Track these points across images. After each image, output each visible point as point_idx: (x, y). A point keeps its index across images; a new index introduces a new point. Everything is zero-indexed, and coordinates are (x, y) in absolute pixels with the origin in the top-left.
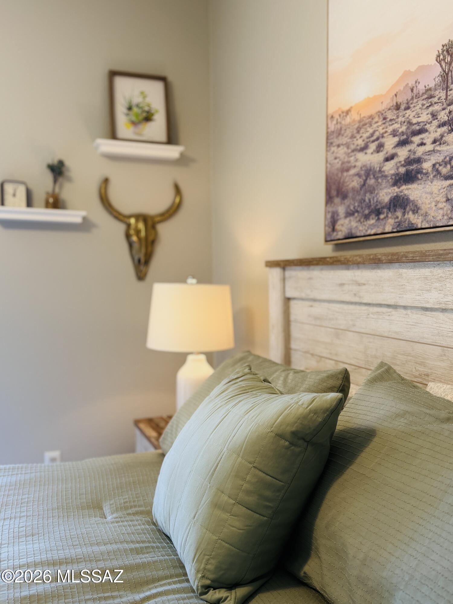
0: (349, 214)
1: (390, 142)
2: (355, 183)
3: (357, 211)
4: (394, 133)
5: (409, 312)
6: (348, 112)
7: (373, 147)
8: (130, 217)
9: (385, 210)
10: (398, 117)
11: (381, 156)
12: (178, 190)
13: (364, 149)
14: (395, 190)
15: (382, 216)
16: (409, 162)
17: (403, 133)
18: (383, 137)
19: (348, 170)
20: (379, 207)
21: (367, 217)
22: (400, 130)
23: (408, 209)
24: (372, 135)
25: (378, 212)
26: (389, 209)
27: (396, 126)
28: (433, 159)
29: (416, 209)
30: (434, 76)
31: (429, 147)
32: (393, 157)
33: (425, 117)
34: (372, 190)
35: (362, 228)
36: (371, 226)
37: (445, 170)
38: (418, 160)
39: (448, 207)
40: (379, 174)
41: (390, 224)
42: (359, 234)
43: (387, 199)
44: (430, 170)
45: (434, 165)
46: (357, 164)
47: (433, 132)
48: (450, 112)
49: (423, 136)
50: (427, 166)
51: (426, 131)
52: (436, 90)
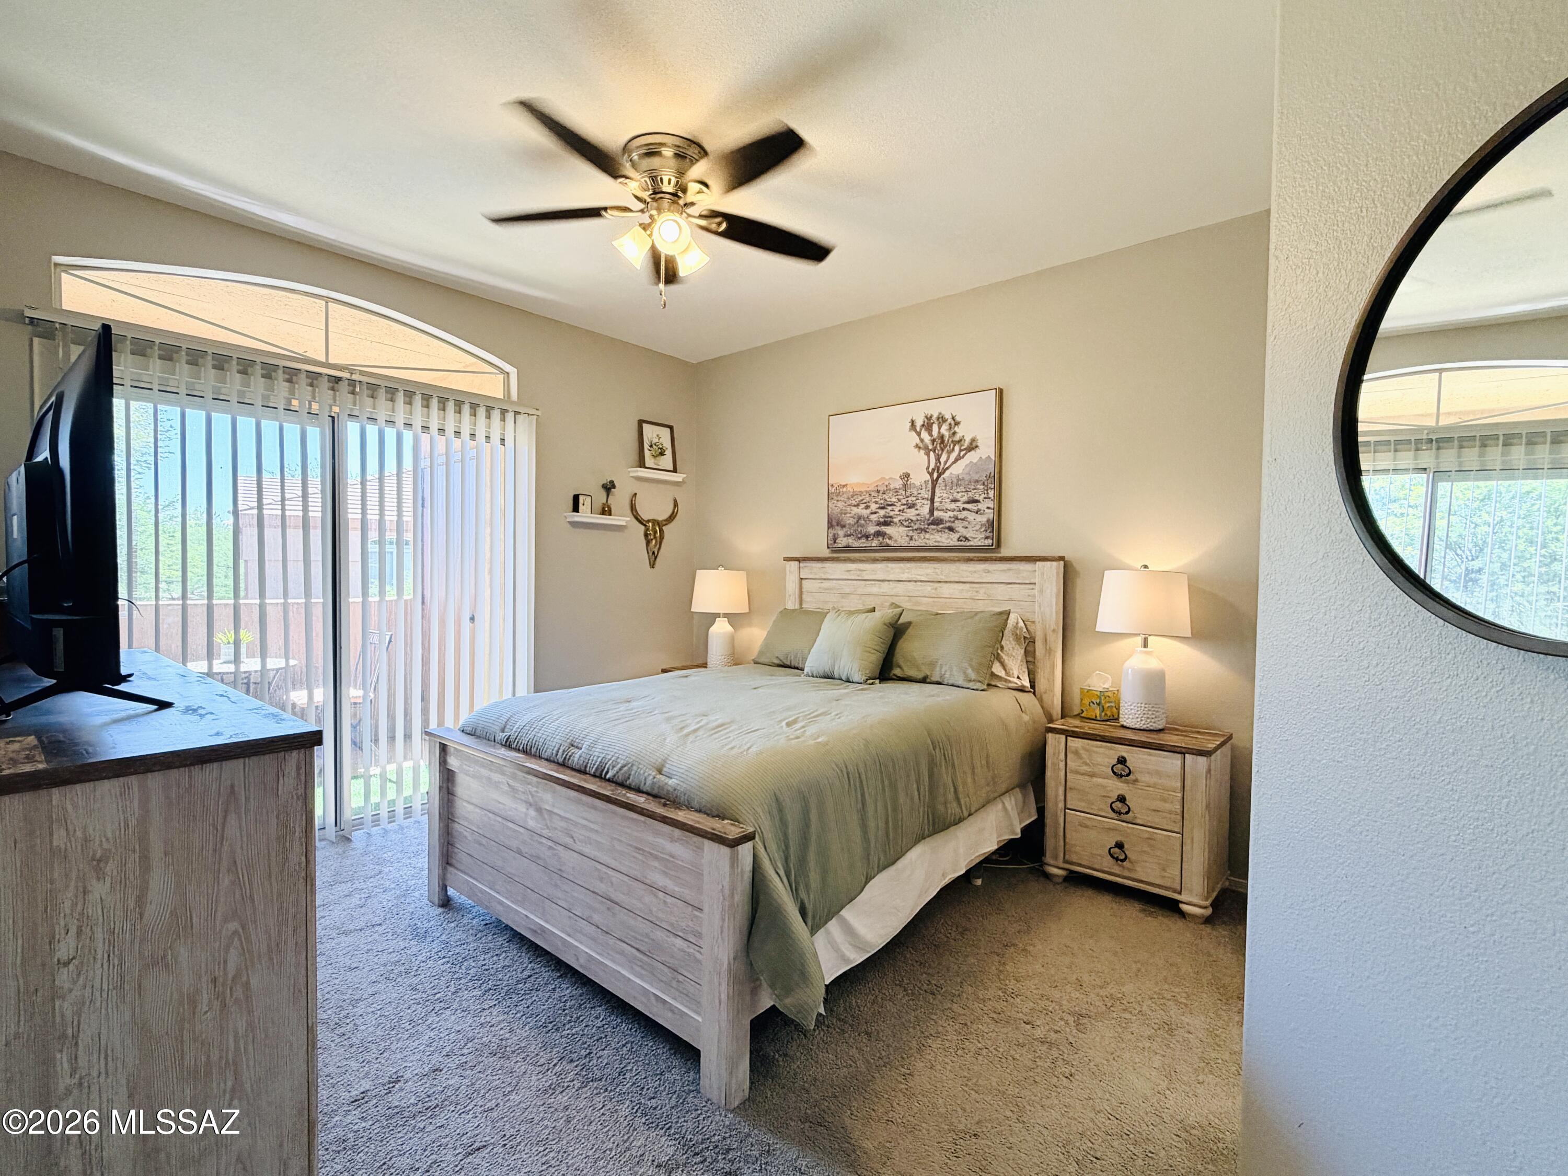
0: (846, 536)
1: (874, 507)
2: (852, 521)
3: (853, 535)
4: (876, 503)
5: (891, 583)
6: (844, 486)
7: (863, 506)
8: (648, 521)
9: (871, 536)
10: (878, 496)
11: (868, 511)
12: (676, 504)
13: (857, 506)
14: (878, 528)
15: (869, 539)
16: (885, 517)
17: (882, 504)
18: (869, 503)
19: (846, 514)
20: (868, 534)
21: (860, 538)
22: (880, 502)
23: (885, 537)
24: (862, 500)
25: (867, 537)
26: (874, 536)
27: (877, 500)
28: (899, 518)
29: (890, 538)
30: (898, 484)
31: (897, 513)
32: (875, 513)
33: (894, 499)
34: (862, 526)
35: (856, 544)
36: (863, 543)
37: (905, 524)
38: (891, 517)
39: (908, 539)
40: (867, 519)
41: (875, 543)
42: (854, 546)
43: (873, 531)
44: (898, 522)
45: (900, 520)
46: (852, 512)
47: (899, 507)
48: (907, 501)
49: (893, 507)
50: (895, 520)
51: (895, 505)
52: (900, 489)
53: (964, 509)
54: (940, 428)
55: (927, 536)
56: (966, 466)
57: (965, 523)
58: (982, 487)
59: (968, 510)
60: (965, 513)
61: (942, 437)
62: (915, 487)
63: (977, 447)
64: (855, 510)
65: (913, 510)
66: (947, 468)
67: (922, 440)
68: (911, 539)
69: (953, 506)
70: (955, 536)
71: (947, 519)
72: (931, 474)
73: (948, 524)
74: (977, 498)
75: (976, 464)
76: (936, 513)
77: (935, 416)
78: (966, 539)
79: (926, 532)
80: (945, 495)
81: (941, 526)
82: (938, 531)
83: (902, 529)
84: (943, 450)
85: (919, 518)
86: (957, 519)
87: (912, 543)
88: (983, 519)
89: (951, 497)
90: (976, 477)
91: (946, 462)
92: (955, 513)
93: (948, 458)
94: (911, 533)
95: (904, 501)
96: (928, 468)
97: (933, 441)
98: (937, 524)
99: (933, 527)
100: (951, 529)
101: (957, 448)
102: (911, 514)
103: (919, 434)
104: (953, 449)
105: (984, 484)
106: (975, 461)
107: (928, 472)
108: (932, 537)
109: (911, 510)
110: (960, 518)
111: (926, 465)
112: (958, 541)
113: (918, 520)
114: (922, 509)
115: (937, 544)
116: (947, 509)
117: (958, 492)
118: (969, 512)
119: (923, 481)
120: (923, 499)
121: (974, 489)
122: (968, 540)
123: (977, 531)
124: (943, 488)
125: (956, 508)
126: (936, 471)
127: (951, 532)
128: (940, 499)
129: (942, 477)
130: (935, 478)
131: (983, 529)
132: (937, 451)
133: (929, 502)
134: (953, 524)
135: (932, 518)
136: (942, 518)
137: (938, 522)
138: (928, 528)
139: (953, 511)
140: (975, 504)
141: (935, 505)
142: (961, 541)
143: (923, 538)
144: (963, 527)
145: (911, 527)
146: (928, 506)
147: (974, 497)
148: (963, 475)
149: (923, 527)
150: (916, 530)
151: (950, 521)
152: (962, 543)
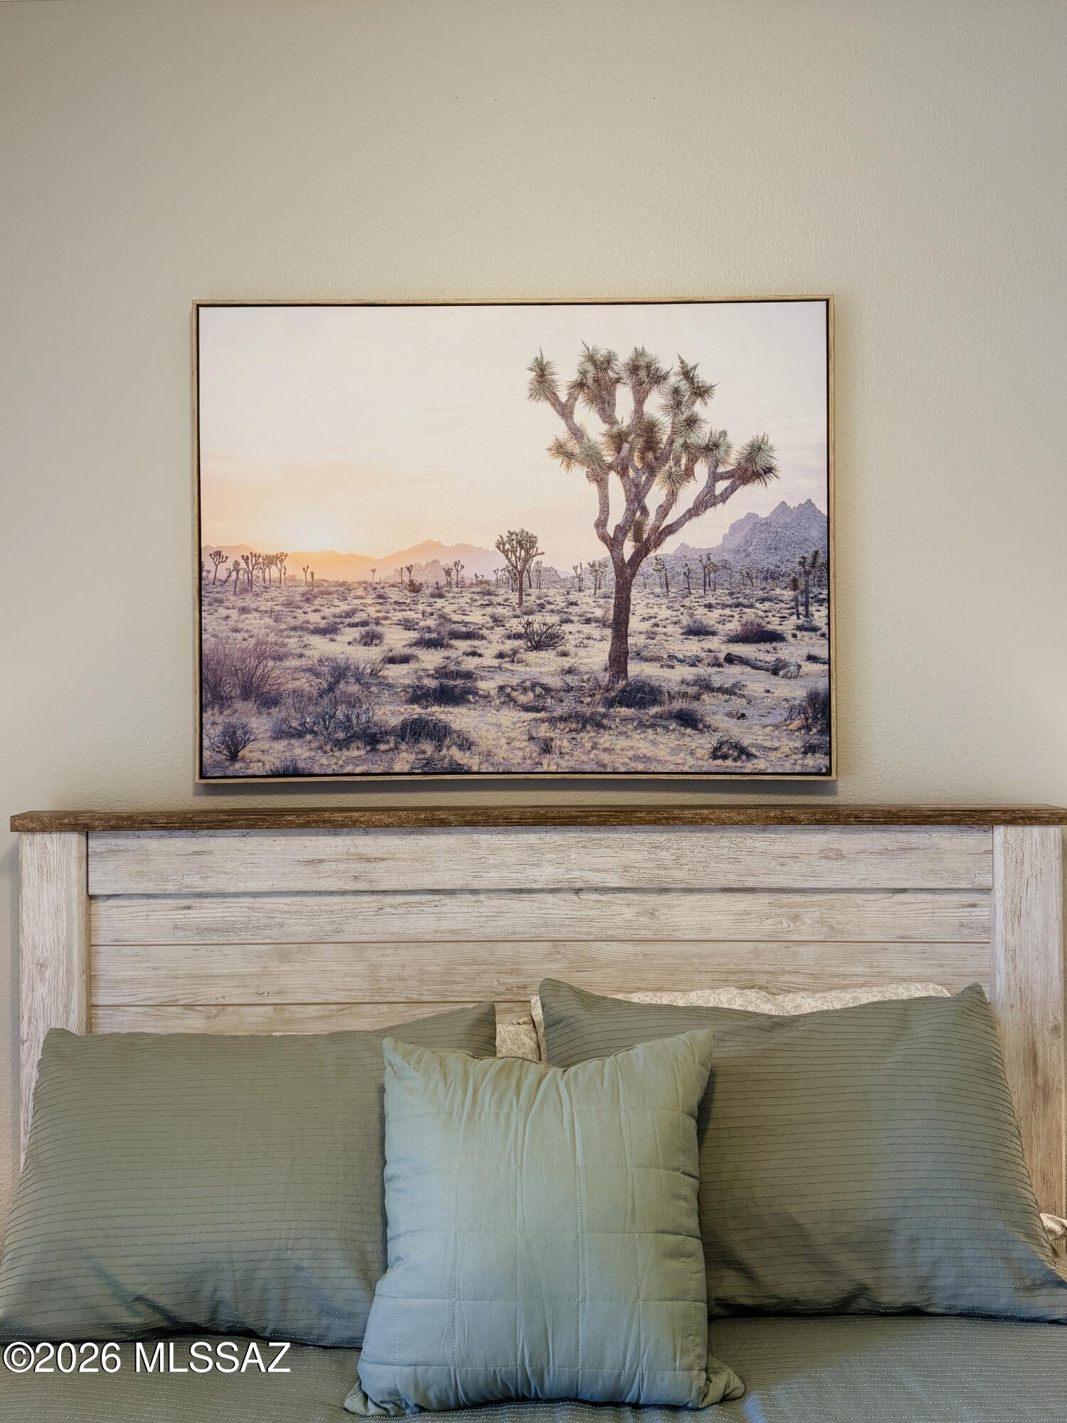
0: (279, 735)
2: (303, 684)
3: (312, 732)
4: (408, 625)
6: (271, 560)
7: (355, 633)
9: (391, 738)
10: (415, 602)
11: (374, 652)
13: (329, 631)
14: (417, 711)
15: (383, 747)
16: (442, 673)
17: (429, 630)
18: (377, 624)
19: (279, 658)
20: (374, 730)
21: (342, 744)
22: (422, 624)
23: (447, 741)
24: (350, 614)
25: (372, 739)
26: (402, 737)
27: (411, 615)
28: (500, 680)
29: (466, 744)
30: (493, 566)
31: (489, 661)
32: (405, 659)
33: (477, 617)
34: (353, 702)
35: (328, 762)
36: (355, 759)
37: (523, 699)
38: (468, 675)
39: (533, 749)
40: (371, 679)
41: (404, 761)
42: (317, 770)
43: (395, 721)
44: (493, 693)
45: (501, 688)
46: (307, 653)
47: (494, 643)
48: (529, 624)
49: (476, 643)
50: (484, 686)
51: (482, 638)
52: (498, 586)
53: (730, 659)
54: (640, 402)
55: (605, 739)
56: (734, 528)
57: (737, 704)
58: (788, 594)
59: (744, 661)
60: (734, 673)
61: (648, 431)
62: (556, 581)
63: (769, 470)
64: (321, 647)
65: (549, 656)
66: (671, 530)
67: (577, 433)
68: (547, 748)
69: (693, 647)
70: (702, 743)
71: (675, 688)
72: (614, 544)
73: (678, 705)
74: (774, 625)
75: (767, 524)
76: (635, 669)
77: (623, 357)
78: (743, 752)
79: (599, 726)
80: (664, 613)
81: (654, 710)
82: (642, 725)
83: (509, 717)
84: (652, 471)
85: (572, 680)
86: (709, 688)
87: (550, 764)
88: (796, 691)
89: (685, 620)
90: (770, 562)
91: (664, 511)
92: (701, 670)
93: (673, 496)
94: (544, 731)
95: (516, 625)
96: (601, 524)
97: (618, 440)
98: (641, 704)
99: (624, 711)
100: (688, 720)
101: (702, 469)
102: (544, 666)
103: (565, 411)
104: (689, 472)
105: (794, 585)
106: (764, 513)
107: (604, 538)
108: (622, 742)
109: (542, 654)
110: (717, 685)
111: (595, 514)
112: (715, 757)
113: (569, 689)
114: (582, 652)
115: (640, 767)
116: (671, 657)
117: (709, 606)
118: (748, 669)
119: (585, 565)
120: (588, 621)
121: (763, 600)
122: (750, 756)
123: (776, 727)
124: (658, 590)
125: (703, 655)
126: (630, 534)
127: (689, 731)
128: (646, 626)
129: (652, 554)
130: (627, 558)
131: (797, 723)
132: (631, 473)
133: (608, 632)
134: (695, 705)
135: (622, 683)
136: (655, 683)
137: (641, 695)
138: (605, 716)
139: (693, 665)
140: (768, 646)
141: (631, 640)
142: (725, 757)
143: (588, 745)
144: (730, 715)
145: (544, 709)
146: (607, 646)
147: (764, 624)
148: (727, 556)
149: (587, 711)
150: (561, 719)
151: (685, 695)
152: (729, 763)
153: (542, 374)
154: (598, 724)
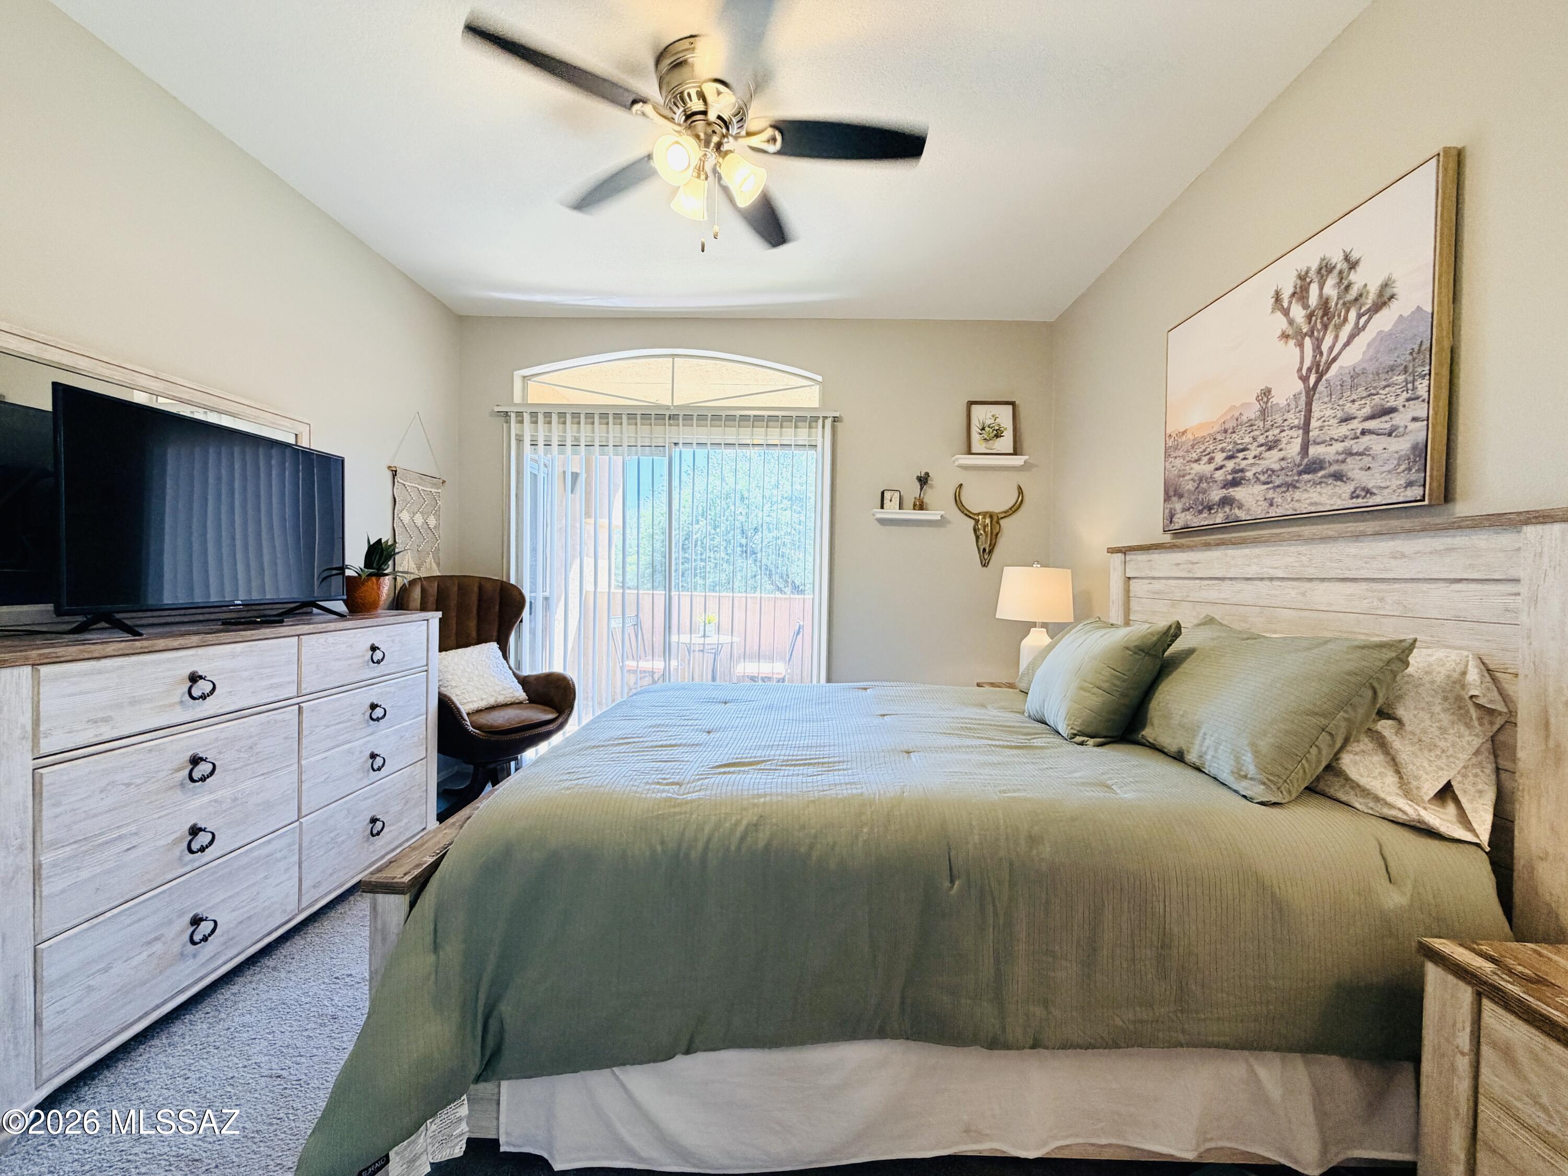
0: (1184, 510)
1: (1219, 457)
2: (1191, 486)
3: (1192, 508)
4: (1223, 450)
5: (1234, 582)
6: (1184, 433)
7: (1205, 459)
8: (978, 514)
9: (1215, 507)
10: (1226, 438)
11: (1212, 466)
12: (1020, 490)
13: (1198, 460)
14: (1224, 492)
15: (1213, 511)
16: (1235, 471)
17: (1230, 451)
18: (1213, 452)
19: (1184, 476)
20: (1210, 504)
21: (1200, 512)
22: (1228, 448)
23: (1234, 506)
24: (1204, 451)
25: (1210, 508)
26: (1219, 505)
27: (1224, 445)
28: (1254, 470)
29: (1241, 506)
30: (1252, 412)
31: (1251, 461)
32: (1221, 467)
33: (1247, 439)
34: (1204, 492)
35: (1196, 521)
36: (1205, 519)
37: (1263, 478)
38: (1242, 471)
39: (1266, 504)
40: (1210, 479)
41: (1220, 517)
42: (1193, 525)
43: (1217, 498)
44: (1251, 477)
45: (1255, 474)
46: (1191, 472)
47: (1254, 450)
48: (1267, 437)
49: (1245, 453)
50: (1249, 474)
51: (1248, 449)
52: (1256, 420)
53: (1363, 433)
54: (1321, 288)
55: (1297, 495)
56: (1369, 345)
57: (1366, 461)
58: (1402, 378)
59: (1371, 432)
60: (1366, 440)
61: (1325, 304)
62: (1279, 409)
63: (1392, 297)
64: (1198, 468)
65: (1274, 452)
66: (1334, 360)
67: (1291, 322)
68: (1271, 505)
69: (1344, 430)
70: (1346, 489)
71: (1332, 458)
72: (1305, 379)
73: (1334, 468)
74: (1392, 404)
75: (1390, 334)
76: (1313, 451)
77: (1314, 267)
78: (1368, 492)
79: (1295, 487)
80: (1329, 412)
81: (1320, 474)
82: (1315, 484)
83: (1259, 489)
84: (1325, 327)
85: (1283, 464)
86: (1351, 454)
87: (1273, 512)
88: (1402, 445)
89: (1340, 414)
90: (1388, 361)
91: (1331, 349)
92: (1347, 444)
93: (1336, 338)
94: (1271, 494)
95: (1261, 440)
96: (1300, 369)
97: (1310, 317)
98: (1315, 471)
99: (1306, 477)
100: (1338, 477)
101: (1352, 315)
102: (1272, 459)
103: (1286, 312)
104: (1346, 320)
105: (1406, 370)
106: (1387, 328)
107: (1301, 378)
108: (1305, 495)
109: (1272, 452)
110: (1355, 451)
111: (1297, 365)
112: (1352, 498)
113: (1282, 469)
114: (1288, 447)
115: (1313, 509)
116: (1332, 439)
117: (1353, 401)
118: (1374, 436)
119: (1292, 397)
120: (1291, 428)
121: (1385, 387)
122: (1372, 494)
123: (1389, 472)
124: (1326, 399)
125: (1348, 433)
126: (1314, 371)
127: (1339, 483)
128: (1319, 423)
129: (1324, 378)
130: (1311, 386)
131: (1403, 467)
132: (1316, 333)
133: (1301, 432)
134: (1343, 467)
135: (1306, 460)
136: (1322, 457)
137: (1314, 466)
138: (1297, 481)
139: (1343, 441)
140: (1387, 418)
141: (1311, 434)
142: (1357, 497)
143: (1289, 500)
144: (1361, 469)
145: (1271, 482)
146: (1299, 440)
147: (1384, 403)
148: (1365, 365)
149: (1289, 479)
150: (1278, 486)
151: (1337, 461)
152: (1360, 500)
153: (1278, 298)
154: (1292, 486)
